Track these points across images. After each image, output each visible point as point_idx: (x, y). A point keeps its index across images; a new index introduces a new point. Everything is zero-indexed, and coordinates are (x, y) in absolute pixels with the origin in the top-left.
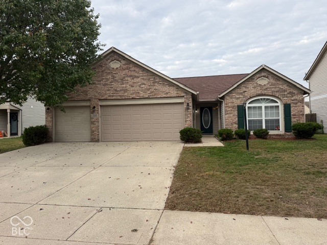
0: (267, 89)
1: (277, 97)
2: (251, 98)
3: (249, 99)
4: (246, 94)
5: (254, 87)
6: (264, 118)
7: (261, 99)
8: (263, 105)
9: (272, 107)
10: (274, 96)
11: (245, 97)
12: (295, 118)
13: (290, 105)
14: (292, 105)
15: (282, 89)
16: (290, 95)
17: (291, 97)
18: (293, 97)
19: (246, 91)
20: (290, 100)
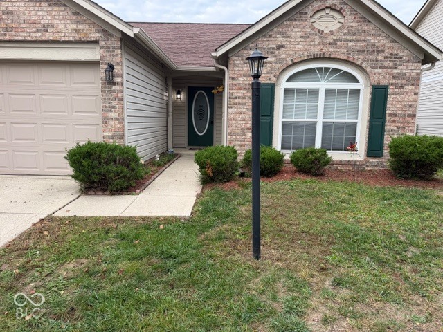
0: (335, 41)
1: (359, 67)
2: (294, 64)
3: (289, 67)
4: (283, 53)
5: (306, 37)
6: (320, 121)
7: (320, 69)
8: (322, 85)
9: (343, 92)
10: (352, 64)
11: (279, 60)
12: (394, 122)
13: (386, 88)
14: (390, 91)
15: (374, 44)
16: (391, 64)
17: (391, 68)
18: (396, 68)
19: (283, 46)
20: (388, 76)
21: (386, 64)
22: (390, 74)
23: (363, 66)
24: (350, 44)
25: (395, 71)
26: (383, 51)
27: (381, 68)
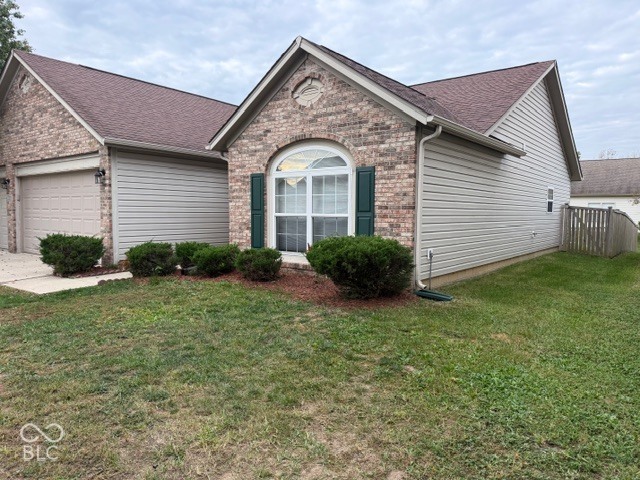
2: (280, 149)
4: (269, 139)
5: (288, 116)
6: (309, 216)
8: (309, 174)
11: (267, 147)
12: (385, 216)
13: (373, 170)
16: (376, 137)
17: (377, 142)
18: (383, 143)
19: (268, 131)
20: (374, 154)
21: (370, 138)
22: (376, 151)
23: (345, 144)
24: (330, 118)
25: (382, 146)
26: (366, 122)
27: (365, 144)
